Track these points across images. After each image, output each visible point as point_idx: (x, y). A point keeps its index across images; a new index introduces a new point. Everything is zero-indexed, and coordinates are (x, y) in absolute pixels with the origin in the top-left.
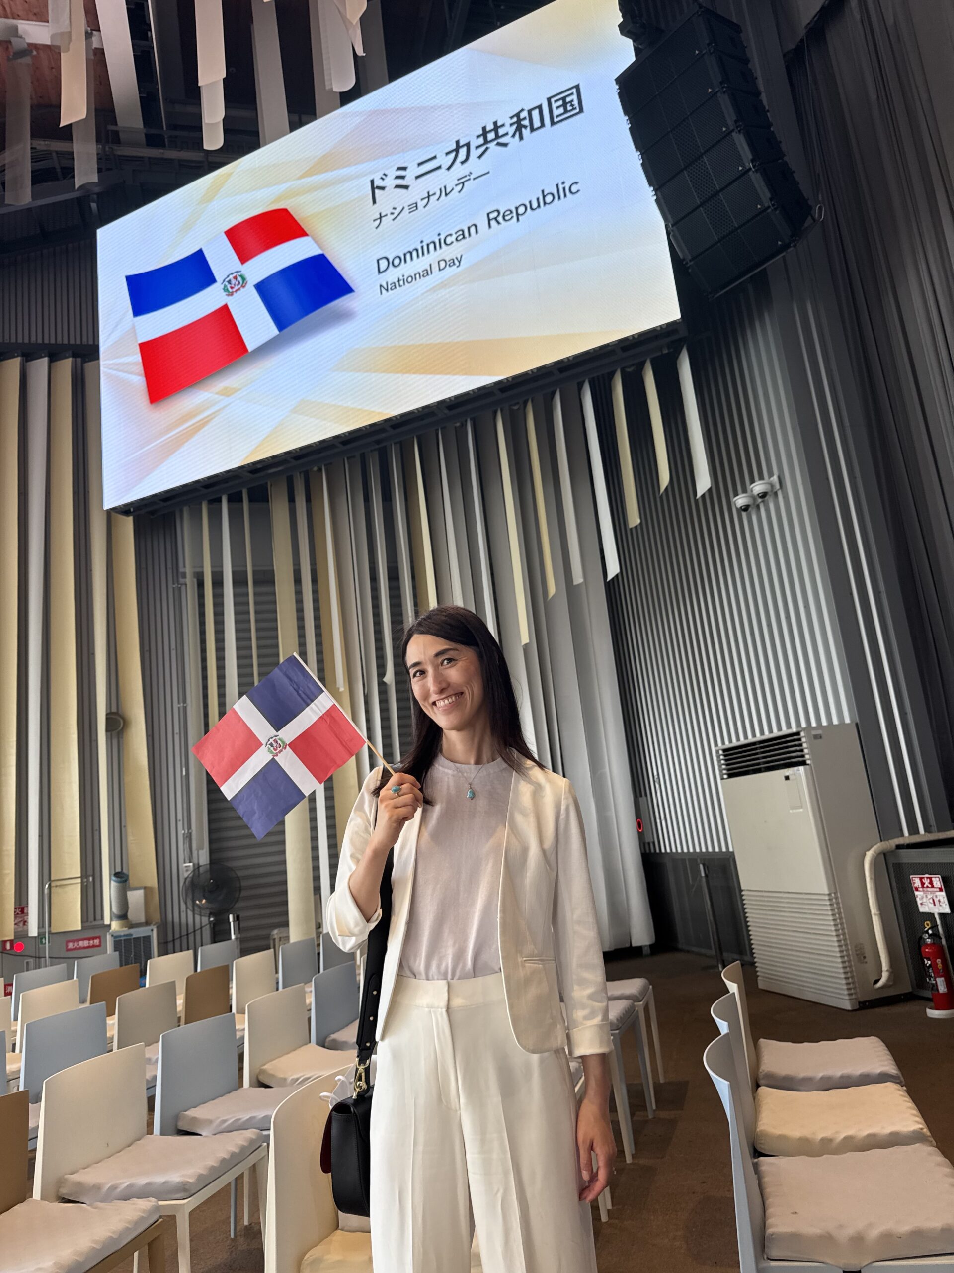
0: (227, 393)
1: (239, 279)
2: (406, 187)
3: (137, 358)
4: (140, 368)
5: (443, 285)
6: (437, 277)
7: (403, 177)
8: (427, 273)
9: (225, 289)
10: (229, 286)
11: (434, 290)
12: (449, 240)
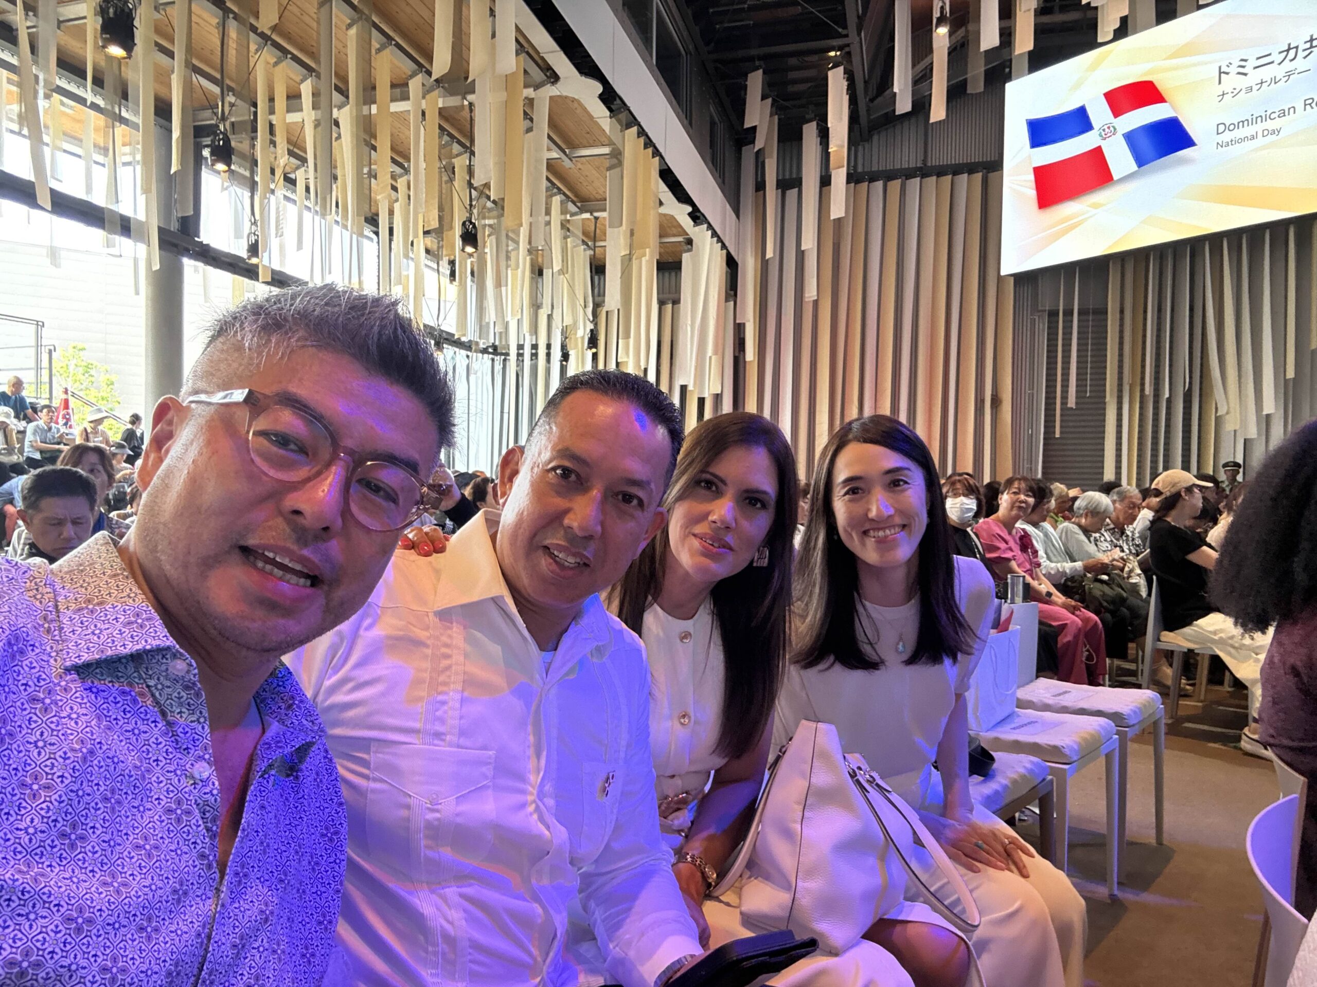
0: (1096, 206)
1: (1112, 129)
2: (1245, 74)
3: (1031, 177)
4: (1033, 185)
5: (1264, 148)
6: (1260, 141)
7: (1243, 67)
8: (1253, 138)
9: (1100, 135)
10: (1103, 133)
11: (1257, 150)
12: (1272, 117)
